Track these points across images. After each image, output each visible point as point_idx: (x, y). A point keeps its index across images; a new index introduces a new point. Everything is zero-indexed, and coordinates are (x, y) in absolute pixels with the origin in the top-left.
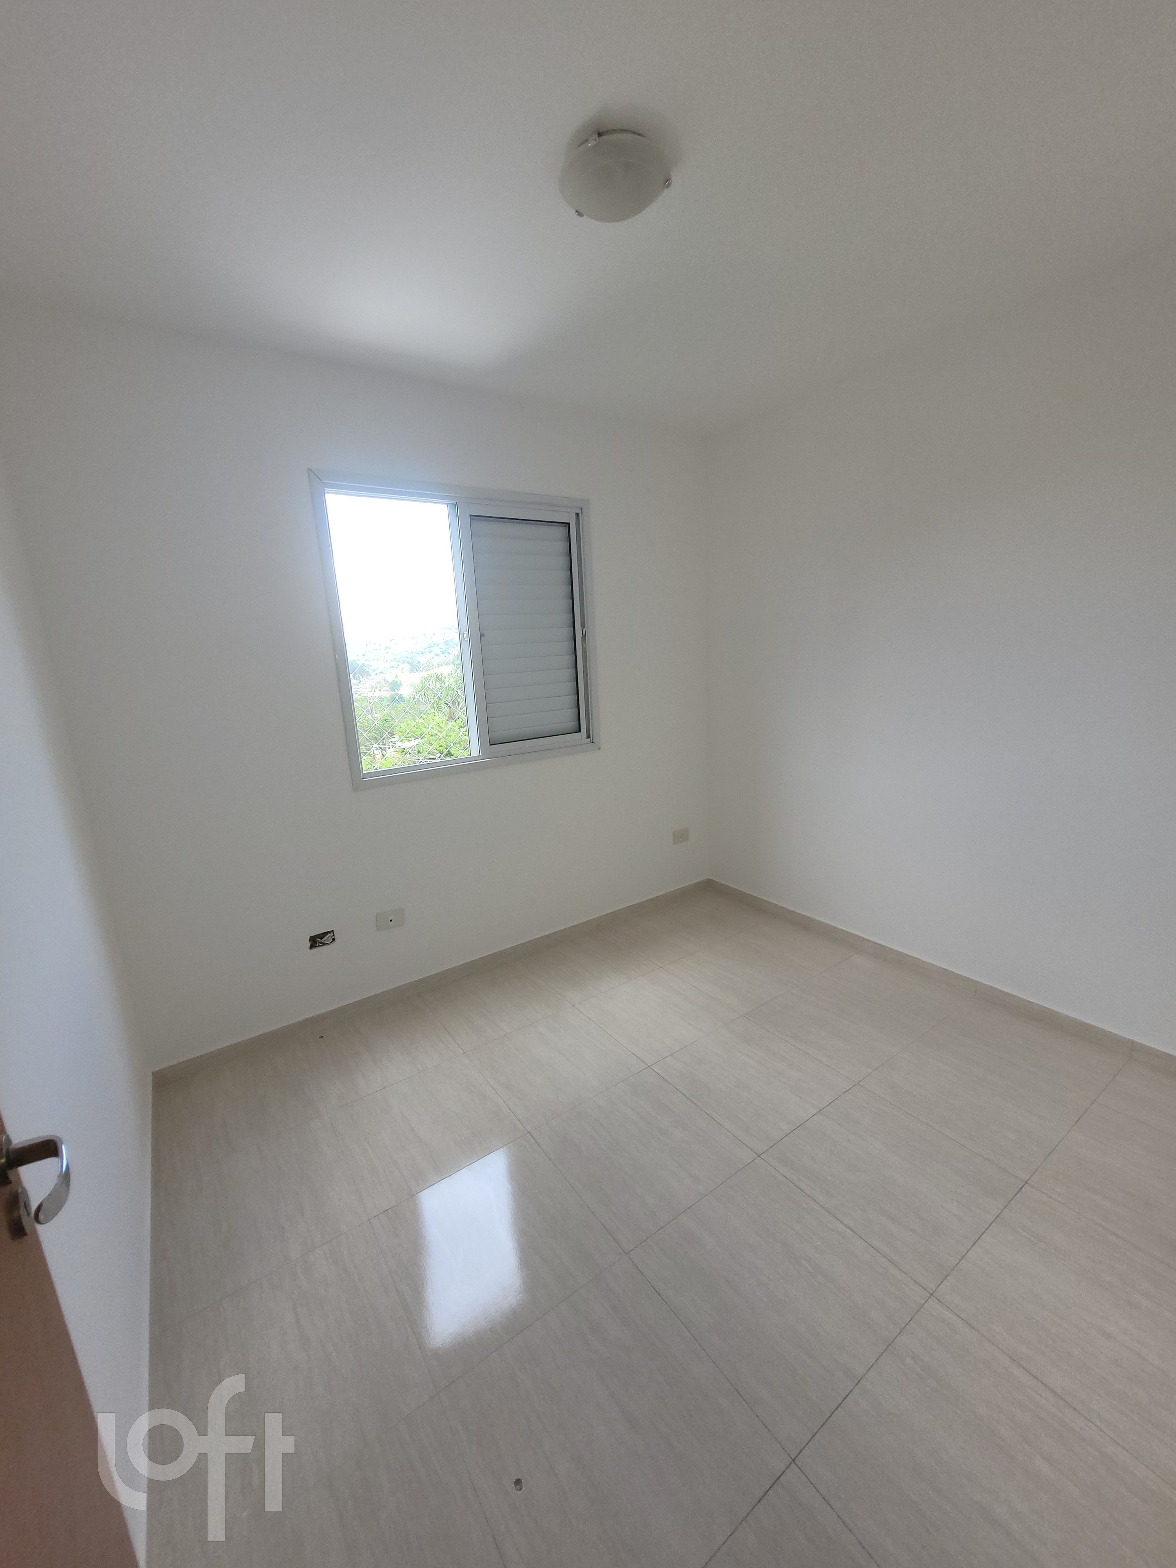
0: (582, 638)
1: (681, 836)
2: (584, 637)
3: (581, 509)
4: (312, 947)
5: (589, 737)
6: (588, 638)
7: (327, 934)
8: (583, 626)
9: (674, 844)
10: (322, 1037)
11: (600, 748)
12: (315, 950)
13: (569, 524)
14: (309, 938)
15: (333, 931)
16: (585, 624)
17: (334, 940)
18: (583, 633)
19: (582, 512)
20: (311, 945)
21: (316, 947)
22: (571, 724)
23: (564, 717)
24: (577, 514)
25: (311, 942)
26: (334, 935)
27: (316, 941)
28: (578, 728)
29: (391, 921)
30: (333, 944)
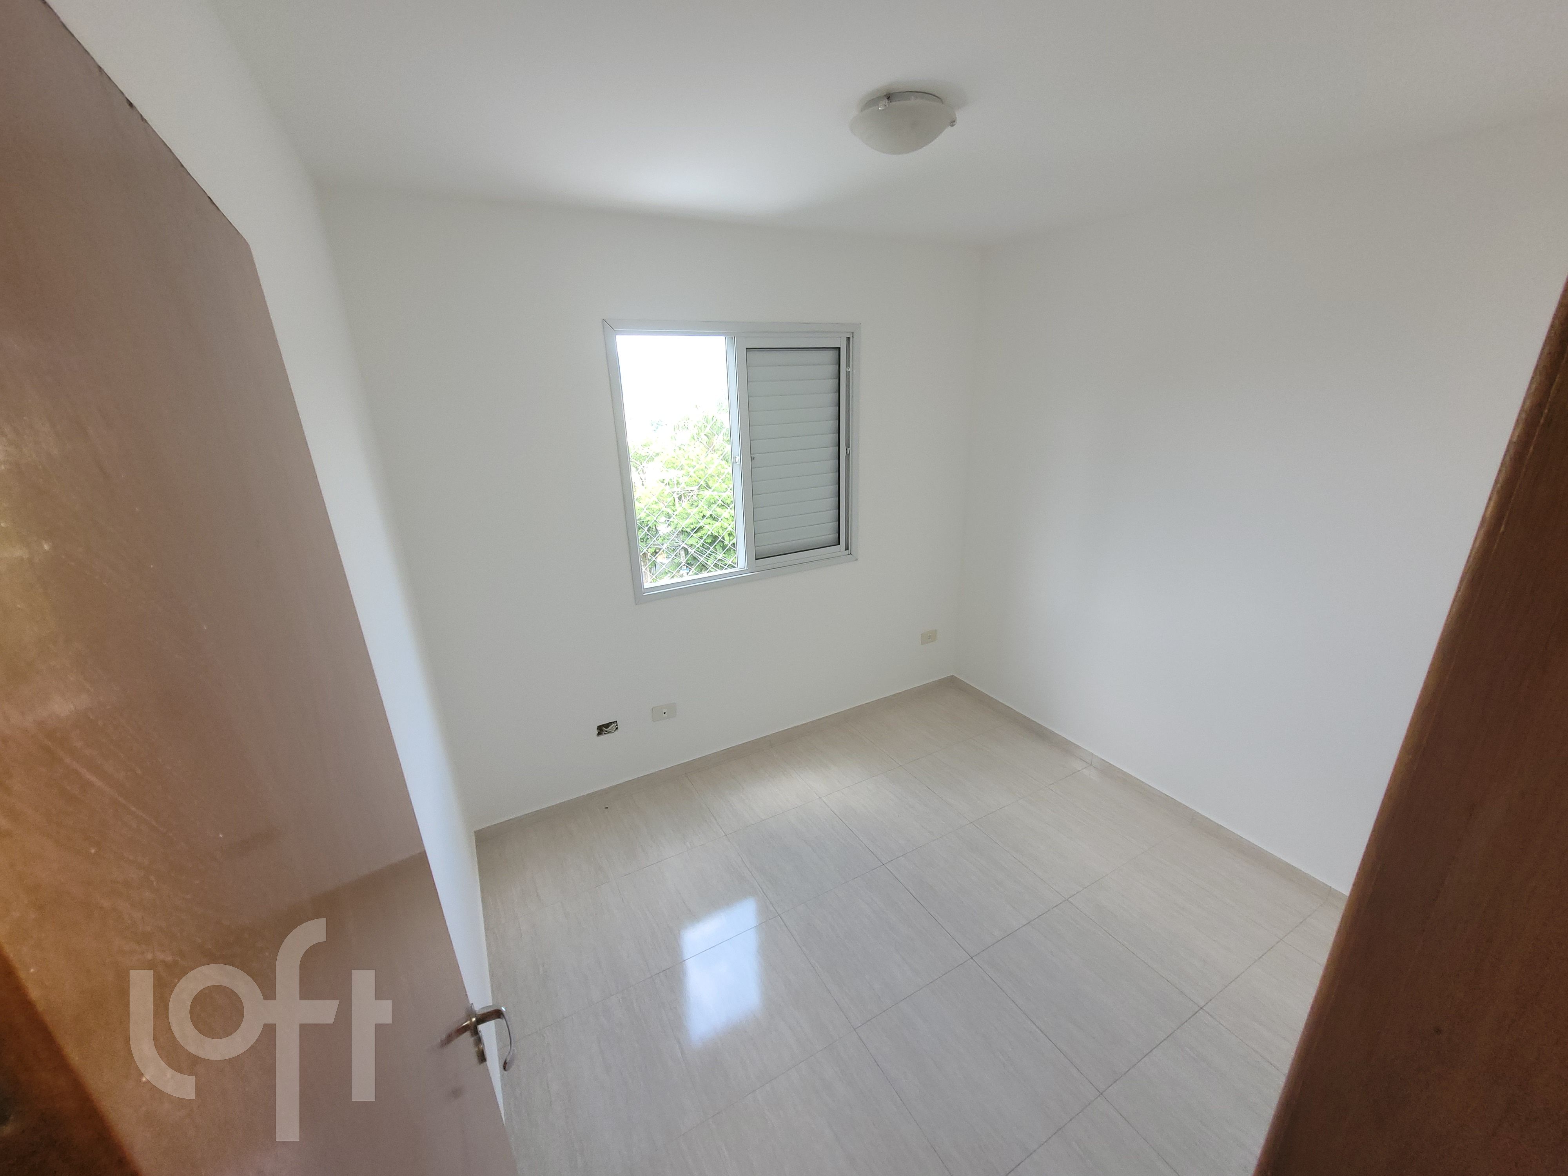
0: (846, 457)
1: (929, 637)
2: (848, 456)
3: (853, 333)
4: (599, 734)
5: (847, 549)
6: (852, 457)
7: (612, 724)
8: (848, 445)
9: (922, 644)
10: (607, 808)
11: (857, 559)
12: (602, 737)
13: (839, 348)
14: (597, 727)
15: (616, 721)
16: (849, 445)
17: (617, 728)
18: (847, 452)
19: (853, 337)
20: (599, 732)
21: (602, 734)
22: (831, 537)
23: (826, 532)
24: (848, 339)
25: (599, 731)
26: (617, 725)
27: (602, 729)
28: (837, 541)
29: (665, 713)
30: (616, 732)
